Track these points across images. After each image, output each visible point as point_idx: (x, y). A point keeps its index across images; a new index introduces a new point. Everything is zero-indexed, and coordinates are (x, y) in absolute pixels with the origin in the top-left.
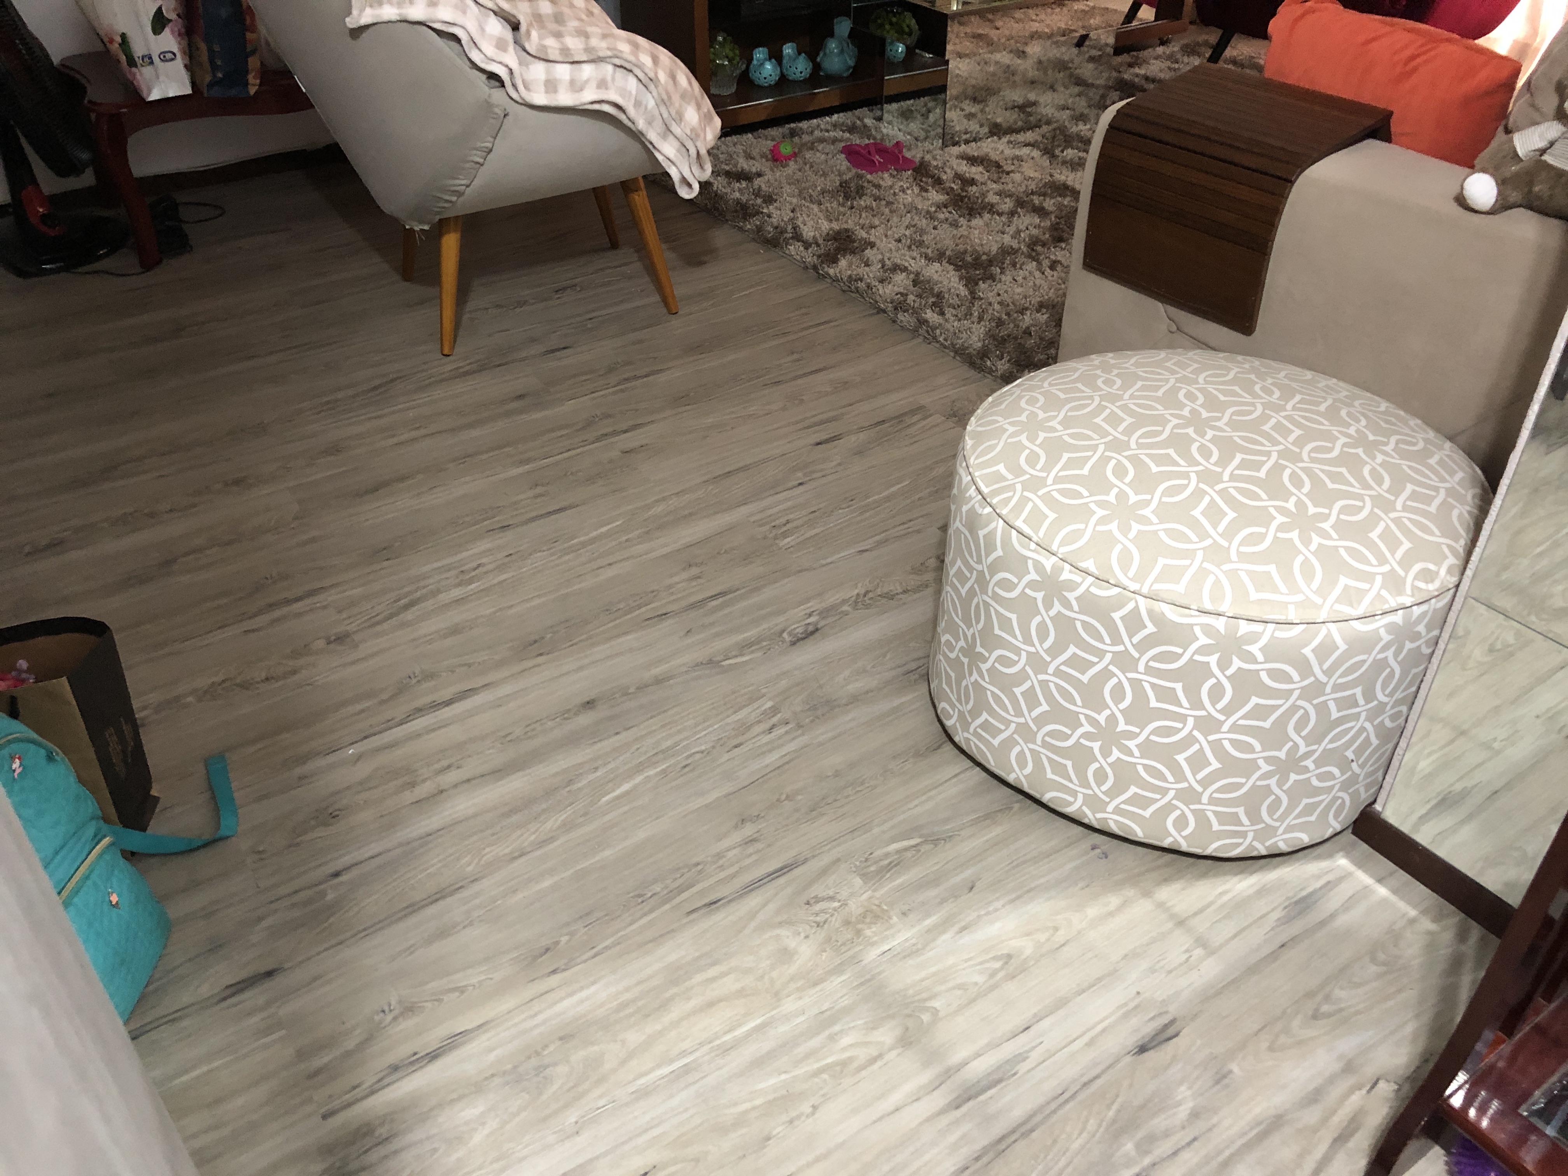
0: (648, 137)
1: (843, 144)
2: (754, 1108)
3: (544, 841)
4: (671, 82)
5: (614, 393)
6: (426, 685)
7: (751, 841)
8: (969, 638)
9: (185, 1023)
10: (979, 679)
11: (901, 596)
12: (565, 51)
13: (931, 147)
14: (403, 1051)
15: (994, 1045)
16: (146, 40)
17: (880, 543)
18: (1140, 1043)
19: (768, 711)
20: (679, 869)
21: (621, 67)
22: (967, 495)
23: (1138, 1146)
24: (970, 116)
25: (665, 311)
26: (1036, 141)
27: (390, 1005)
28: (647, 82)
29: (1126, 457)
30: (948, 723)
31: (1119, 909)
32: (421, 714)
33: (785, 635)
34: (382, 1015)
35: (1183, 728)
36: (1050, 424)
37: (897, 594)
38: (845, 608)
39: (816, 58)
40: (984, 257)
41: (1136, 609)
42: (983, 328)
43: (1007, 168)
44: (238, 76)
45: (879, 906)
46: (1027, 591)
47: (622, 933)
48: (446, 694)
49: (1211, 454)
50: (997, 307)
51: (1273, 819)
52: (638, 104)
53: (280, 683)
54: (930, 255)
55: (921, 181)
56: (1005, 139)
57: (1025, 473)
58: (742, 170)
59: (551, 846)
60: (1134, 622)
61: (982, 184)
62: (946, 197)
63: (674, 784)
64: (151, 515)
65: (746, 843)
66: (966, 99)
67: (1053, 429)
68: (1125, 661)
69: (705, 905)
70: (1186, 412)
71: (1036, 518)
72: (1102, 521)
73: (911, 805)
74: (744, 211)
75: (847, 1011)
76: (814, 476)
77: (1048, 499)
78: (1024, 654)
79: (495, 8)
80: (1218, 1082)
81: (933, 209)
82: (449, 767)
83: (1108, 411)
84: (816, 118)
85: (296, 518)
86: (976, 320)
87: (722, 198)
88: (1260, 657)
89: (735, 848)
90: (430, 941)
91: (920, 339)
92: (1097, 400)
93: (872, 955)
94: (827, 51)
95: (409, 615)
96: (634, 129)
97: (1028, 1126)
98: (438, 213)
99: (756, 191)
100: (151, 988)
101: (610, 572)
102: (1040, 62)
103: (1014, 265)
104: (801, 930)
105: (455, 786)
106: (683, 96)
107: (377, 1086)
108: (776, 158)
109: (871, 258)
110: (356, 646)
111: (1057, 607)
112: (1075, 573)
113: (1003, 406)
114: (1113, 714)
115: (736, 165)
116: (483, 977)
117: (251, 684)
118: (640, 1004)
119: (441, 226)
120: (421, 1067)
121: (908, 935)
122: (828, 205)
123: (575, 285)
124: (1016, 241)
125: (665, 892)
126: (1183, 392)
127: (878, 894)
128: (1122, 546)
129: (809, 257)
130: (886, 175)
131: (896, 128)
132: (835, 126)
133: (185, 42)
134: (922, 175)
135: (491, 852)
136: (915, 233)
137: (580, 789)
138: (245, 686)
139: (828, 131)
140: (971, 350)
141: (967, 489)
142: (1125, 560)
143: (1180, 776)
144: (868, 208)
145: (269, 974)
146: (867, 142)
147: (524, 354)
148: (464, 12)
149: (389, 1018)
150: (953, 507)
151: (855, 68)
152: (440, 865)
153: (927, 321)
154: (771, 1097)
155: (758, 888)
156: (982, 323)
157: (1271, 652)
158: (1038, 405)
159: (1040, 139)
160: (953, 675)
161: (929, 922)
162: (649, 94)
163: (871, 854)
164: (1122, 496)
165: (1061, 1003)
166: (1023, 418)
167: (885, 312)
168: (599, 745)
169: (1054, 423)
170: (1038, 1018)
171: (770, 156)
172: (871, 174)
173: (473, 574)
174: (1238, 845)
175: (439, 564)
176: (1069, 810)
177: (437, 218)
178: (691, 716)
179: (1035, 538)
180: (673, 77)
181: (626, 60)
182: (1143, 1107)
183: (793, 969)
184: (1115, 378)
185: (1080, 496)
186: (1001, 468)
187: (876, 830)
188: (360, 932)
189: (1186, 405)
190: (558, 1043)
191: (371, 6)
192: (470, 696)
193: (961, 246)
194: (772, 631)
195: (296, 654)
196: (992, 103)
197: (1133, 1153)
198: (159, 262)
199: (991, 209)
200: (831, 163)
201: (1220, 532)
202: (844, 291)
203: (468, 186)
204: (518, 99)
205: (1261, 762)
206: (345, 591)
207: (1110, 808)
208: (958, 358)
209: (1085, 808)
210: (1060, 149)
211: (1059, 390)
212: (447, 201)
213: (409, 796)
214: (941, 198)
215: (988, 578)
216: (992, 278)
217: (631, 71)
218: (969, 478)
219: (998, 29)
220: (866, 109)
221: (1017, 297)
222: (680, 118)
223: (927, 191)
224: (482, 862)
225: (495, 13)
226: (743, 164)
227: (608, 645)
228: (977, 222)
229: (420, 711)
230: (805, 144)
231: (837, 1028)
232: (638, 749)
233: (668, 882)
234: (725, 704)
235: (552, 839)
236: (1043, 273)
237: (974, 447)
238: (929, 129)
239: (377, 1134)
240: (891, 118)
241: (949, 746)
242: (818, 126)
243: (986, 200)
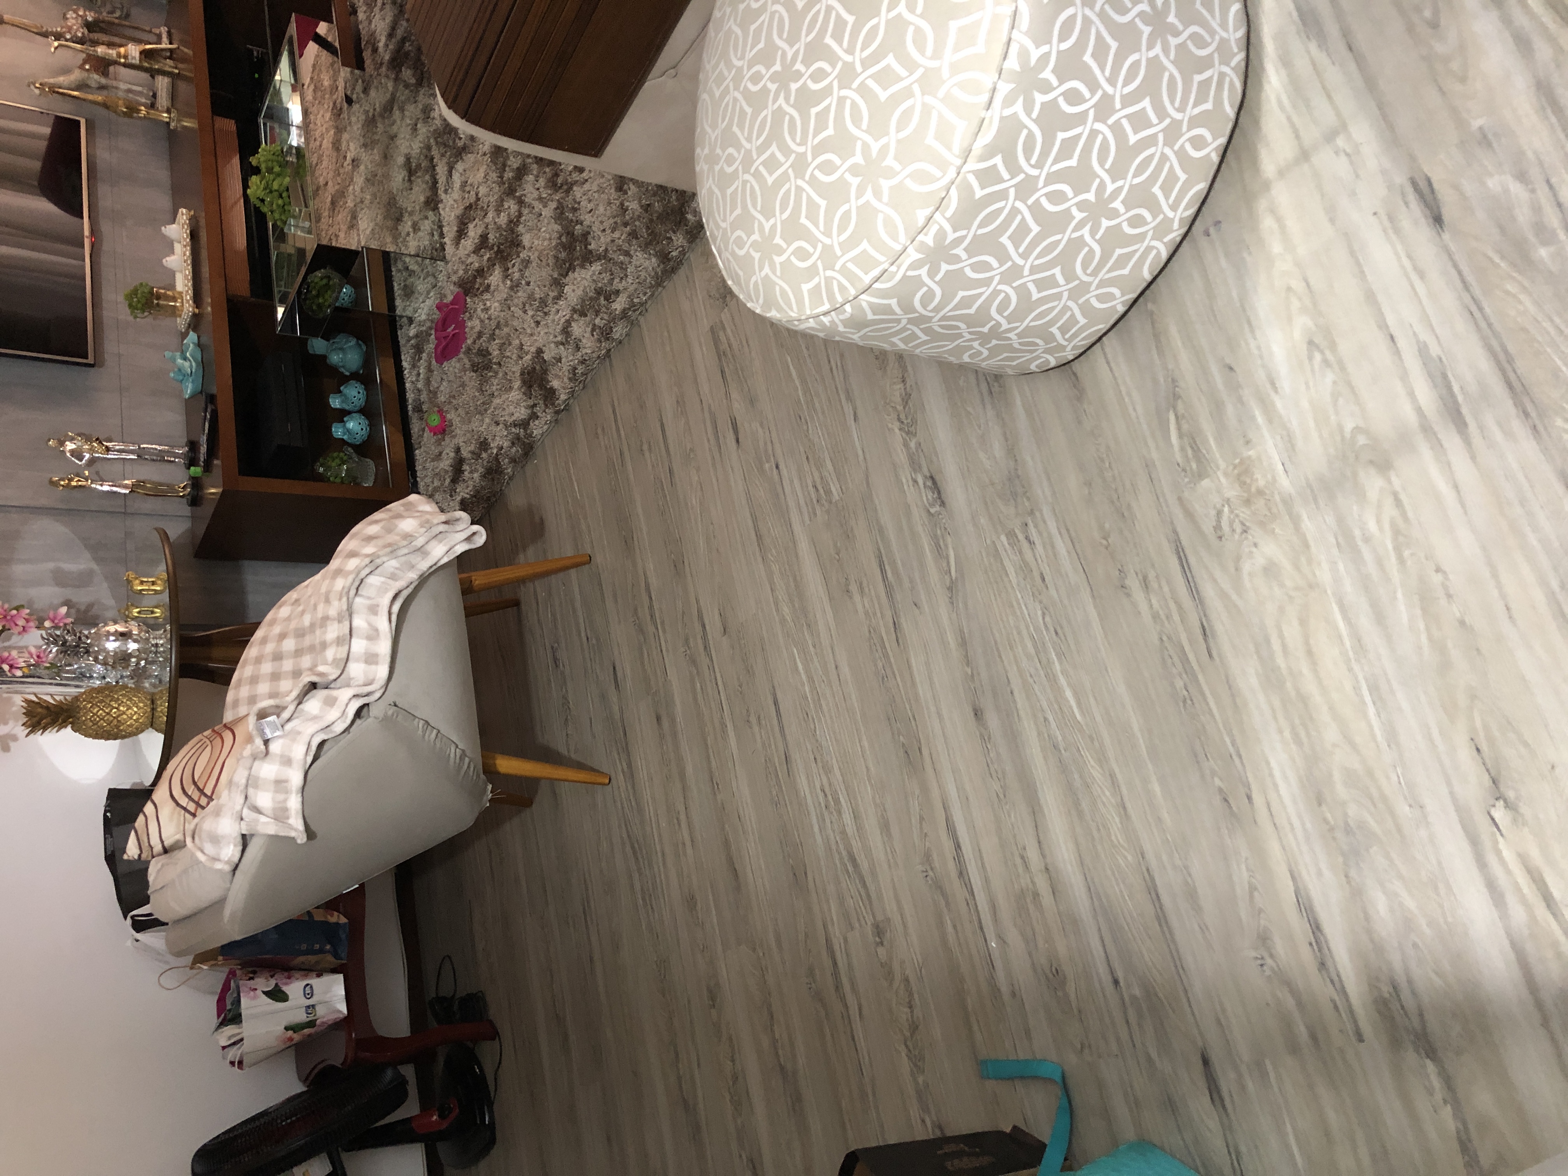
0: (425, 569)
1: (434, 362)
2: (1428, 629)
3: (1113, 783)
4: (374, 542)
5: (664, 631)
6: (937, 864)
7: (1145, 581)
8: (973, 337)
9: (1243, 1149)
10: (1017, 331)
11: (908, 385)
12: (339, 641)
13: (444, 273)
14: (1307, 956)
15: (1404, 376)
16: (291, 1009)
17: (849, 398)
18: (1431, 220)
19: (1011, 541)
20: (1163, 659)
21: (357, 589)
22: (828, 324)
23: (1545, 243)
24: (416, 228)
25: (587, 566)
26: (448, 163)
27: (1257, 958)
28: (374, 565)
29: (813, 159)
30: (1053, 363)
31: (1279, 220)
32: (965, 872)
33: (932, 510)
34: (1265, 968)
35: (1103, 134)
36: (767, 230)
37: (905, 389)
38: (913, 445)
39: (346, 376)
40: (564, 239)
41: (977, 173)
42: (638, 254)
43: (473, 199)
44: (329, 932)
45: (1235, 467)
46: (938, 278)
47: (1221, 726)
48: (948, 845)
49: (821, 70)
50: (617, 235)
51: (1212, 42)
52: (393, 577)
53: (916, 996)
54: (556, 294)
55: (478, 289)
56: (443, 196)
57: (814, 265)
58: (451, 466)
59: (1119, 776)
60: (988, 176)
61: (487, 227)
62: (497, 267)
63: (1073, 647)
64: (735, 1079)
65: (1147, 587)
66: (397, 229)
67: (773, 228)
68: (1026, 189)
69: (1206, 641)
70: (773, 87)
71: (864, 262)
72: (877, 194)
73: (1133, 414)
74: (493, 472)
75: (1340, 520)
76: (770, 452)
77: (846, 246)
78: (1000, 287)
79: (296, 703)
80: (1489, 145)
81: (509, 282)
82: (1022, 857)
83: (761, 168)
84: (404, 384)
85: (754, 950)
86: (627, 259)
87: (478, 492)
88: (1045, 48)
89: (1150, 601)
90: (1197, 909)
91: (642, 319)
92: (747, 177)
93: (1284, 482)
94: (341, 364)
95: (864, 865)
96: (417, 583)
97: (1502, 357)
98: (478, 776)
99: (474, 457)
100: (1201, 1170)
101: (845, 670)
102: (365, 145)
103: (575, 210)
104: (1247, 550)
105: (1044, 856)
106: (389, 531)
107: (1338, 985)
108: (442, 431)
109: (553, 354)
110: (888, 920)
111: (959, 251)
112: (929, 230)
113: (741, 273)
114: (1077, 204)
115: (446, 472)
116: (1243, 867)
117: (913, 1022)
118: (1297, 721)
119: (490, 772)
120: (1326, 942)
121: (1270, 443)
122: (494, 388)
123: (552, 647)
124: (550, 203)
125: (1184, 676)
126: (750, 86)
127: (1222, 464)
128: (908, 179)
129: (546, 416)
130: (469, 324)
131: (422, 305)
132: (414, 366)
133: (297, 974)
134: (472, 287)
135: (1116, 836)
136: (531, 305)
137: (1064, 738)
138: (914, 1028)
139: (419, 374)
140: (658, 270)
141: (822, 323)
142: (922, 177)
143: (1151, 141)
144: (502, 347)
145: (1206, 1062)
146: (433, 337)
147: (616, 708)
148: (299, 733)
149: (1269, 961)
150: (837, 338)
151: (358, 339)
152: (1122, 886)
153: (624, 310)
154: (1419, 612)
155: (1195, 584)
156: (632, 252)
157: (1041, 37)
158: (745, 238)
159: (445, 160)
160: (1005, 355)
161: (1260, 419)
162: (385, 565)
163: (1178, 464)
164: (854, 170)
165: (1370, 297)
166: (757, 256)
167: (610, 350)
168: (1021, 713)
169: (767, 226)
170: (1383, 325)
171: (440, 436)
172: (466, 339)
173: (830, 798)
174: (1232, 83)
175: (816, 829)
176: (1164, 255)
177: (482, 776)
178: (1005, 619)
179: (886, 266)
180: (370, 539)
181: (352, 584)
182: (1503, 230)
183: (1286, 564)
184: (726, 153)
185: (848, 213)
186: (806, 287)
187: (1155, 455)
188: (1178, 972)
189: (765, 85)
190: (1324, 808)
191: (288, 818)
192: (953, 823)
193: (549, 261)
194: (927, 523)
195: (889, 975)
196: (403, 202)
197: (1552, 249)
198: (491, 1023)
199: (514, 223)
200: (452, 378)
201: (908, 74)
202: (584, 388)
203: (457, 746)
204: (382, 691)
205: (1151, 54)
206: (832, 919)
207: (1171, 214)
208: (665, 284)
209: (1166, 240)
210: (457, 141)
211: (732, 212)
212: (469, 767)
213: (1047, 899)
214: (497, 272)
215: (917, 315)
216: (586, 234)
217: (362, 581)
218: (811, 320)
219: (327, 184)
220: (399, 333)
221: (608, 213)
222: (408, 537)
223: (489, 286)
224: (1126, 845)
225: (300, 703)
226: (445, 464)
227: (919, 685)
228: (526, 240)
229: (962, 873)
230: (430, 399)
231: (1357, 533)
232: (1031, 676)
233: (1174, 671)
234: (997, 583)
235: (1112, 776)
236: (586, 180)
237: (780, 309)
238: (425, 271)
239: (1387, 995)
240: (411, 309)
241: (1076, 365)
242: (412, 382)
243: (504, 226)
